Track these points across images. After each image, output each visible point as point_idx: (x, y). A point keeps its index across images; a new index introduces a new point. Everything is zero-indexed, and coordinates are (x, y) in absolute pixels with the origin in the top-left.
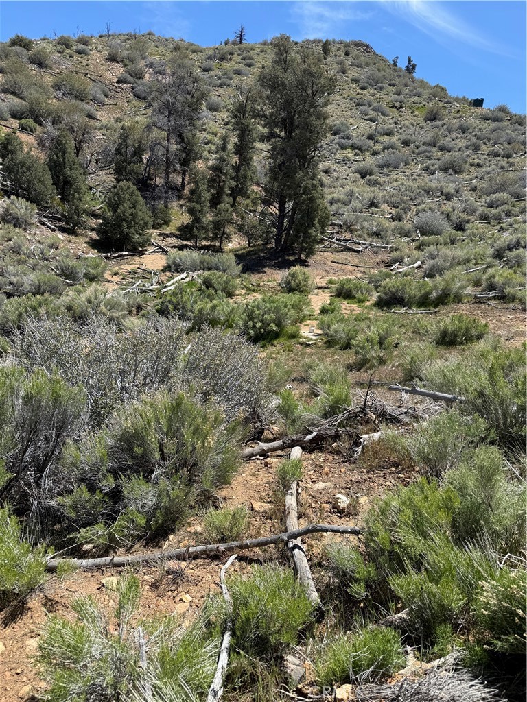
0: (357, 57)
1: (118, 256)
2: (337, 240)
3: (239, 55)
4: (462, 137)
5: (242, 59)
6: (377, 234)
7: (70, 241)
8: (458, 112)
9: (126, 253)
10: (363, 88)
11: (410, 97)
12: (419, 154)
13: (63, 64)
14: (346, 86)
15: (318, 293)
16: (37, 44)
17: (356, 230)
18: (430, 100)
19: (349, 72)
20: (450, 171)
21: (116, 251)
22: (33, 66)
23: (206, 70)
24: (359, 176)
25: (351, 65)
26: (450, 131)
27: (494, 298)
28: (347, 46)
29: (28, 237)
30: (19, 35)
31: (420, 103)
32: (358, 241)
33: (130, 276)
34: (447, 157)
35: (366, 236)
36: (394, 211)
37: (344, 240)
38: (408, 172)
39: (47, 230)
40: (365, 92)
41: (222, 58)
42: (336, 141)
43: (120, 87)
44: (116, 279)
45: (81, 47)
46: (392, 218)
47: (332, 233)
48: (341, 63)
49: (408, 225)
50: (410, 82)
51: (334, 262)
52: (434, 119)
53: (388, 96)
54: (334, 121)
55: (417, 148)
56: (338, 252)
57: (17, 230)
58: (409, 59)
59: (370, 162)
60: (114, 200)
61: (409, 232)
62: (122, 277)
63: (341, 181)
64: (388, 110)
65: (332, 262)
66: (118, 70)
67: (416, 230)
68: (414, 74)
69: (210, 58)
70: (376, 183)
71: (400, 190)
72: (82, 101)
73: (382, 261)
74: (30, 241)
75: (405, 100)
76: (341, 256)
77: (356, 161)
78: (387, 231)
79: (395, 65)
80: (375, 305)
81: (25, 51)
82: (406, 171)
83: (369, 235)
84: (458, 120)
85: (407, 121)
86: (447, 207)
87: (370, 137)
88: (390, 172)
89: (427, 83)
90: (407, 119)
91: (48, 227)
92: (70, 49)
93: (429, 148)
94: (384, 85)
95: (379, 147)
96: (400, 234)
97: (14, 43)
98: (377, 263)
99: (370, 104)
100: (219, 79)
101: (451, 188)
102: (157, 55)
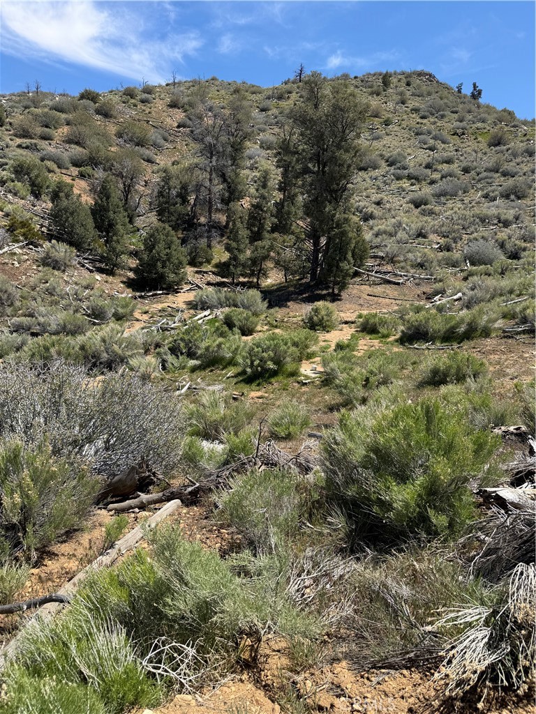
0: (419, 87)
1: (152, 296)
2: (376, 272)
3: (297, 93)
4: (528, 161)
5: (300, 97)
6: (421, 265)
7: (107, 282)
8: (525, 135)
9: (161, 292)
10: (423, 117)
11: (473, 123)
12: (479, 181)
13: (127, 113)
14: (405, 117)
15: (343, 328)
16: (104, 96)
17: (399, 262)
18: (495, 125)
19: (410, 102)
20: (512, 197)
21: (150, 291)
22: (98, 117)
23: (263, 110)
24: (412, 206)
25: (412, 95)
26: (515, 155)
27: (524, 332)
28: (408, 76)
29: (65, 278)
30: (88, 89)
31: (485, 128)
32: (399, 273)
33: (159, 315)
34: (510, 182)
35: (409, 267)
36: (442, 241)
37: (384, 272)
38: (467, 200)
39: (86, 271)
40: (425, 121)
41: (280, 98)
42: (392, 171)
43: (179, 132)
44: (145, 317)
45: (145, 96)
46: (440, 248)
47: (372, 266)
48: (401, 94)
49: (457, 255)
50: (474, 108)
51: (371, 296)
52: (498, 144)
53: (450, 123)
54: (391, 152)
55: (478, 175)
56: (376, 284)
57: (56, 272)
58: (475, 85)
59: (426, 191)
60: (151, 241)
61: (457, 262)
62: (150, 315)
63: (393, 212)
64: (449, 138)
65: (368, 295)
66: (179, 115)
67: (465, 260)
68: (480, 100)
69: (269, 98)
70: (431, 213)
71: (452, 219)
72: (142, 146)
73: (424, 293)
74: (67, 282)
75: (468, 127)
76: (379, 289)
77: (412, 191)
78: (432, 262)
79: (459, 91)
80: (396, 341)
81: (92, 104)
82: (465, 199)
83: (412, 266)
84: (525, 143)
85: (469, 148)
86: (503, 235)
87: (428, 166)
88: (447, 200)
89: (494, 108)
90: (469, 145)
91: (87, 268)
92: (134, 99)
93: (490, 174)
94: (446, 113)
95: (436, 176)
96: (447, 264)
97: (82, 97)
98: (418, 296)
99: (429, 133)
100: (276, 117)
101: (510, 214)
102: (217, 99)
